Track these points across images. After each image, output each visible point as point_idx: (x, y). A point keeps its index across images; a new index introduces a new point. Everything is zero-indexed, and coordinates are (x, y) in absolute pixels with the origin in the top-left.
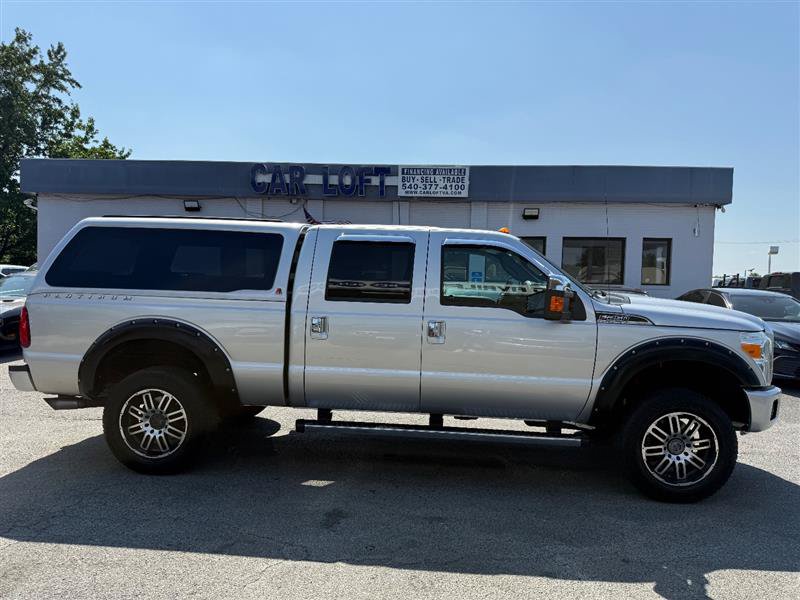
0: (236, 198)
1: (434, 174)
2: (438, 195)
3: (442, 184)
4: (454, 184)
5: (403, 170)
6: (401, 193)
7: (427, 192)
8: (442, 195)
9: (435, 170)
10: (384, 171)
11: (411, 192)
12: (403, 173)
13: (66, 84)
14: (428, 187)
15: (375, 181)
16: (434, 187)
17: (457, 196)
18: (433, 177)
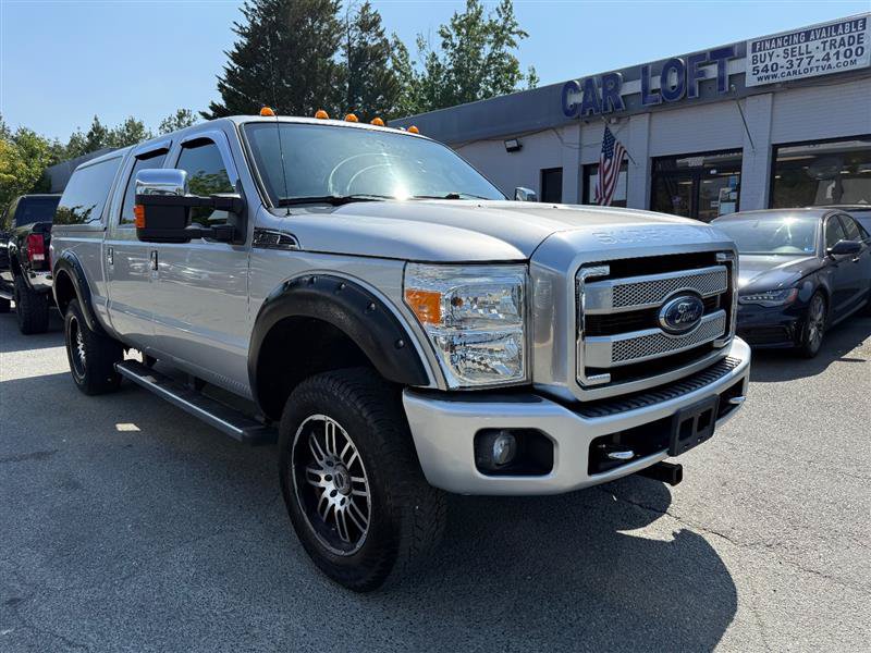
0: (554, 129)
1: (807, 40)
2: (814, 73)
3: (820, 55)
4: (842, 49)
5: (754, 45)
6: (751, 81)
7: (795, 72)
8: (821, 72)
9: (807, 34)
10: (722, 55)
11: (768, 77)
12: (754, 50)
13: (515, 38)
14: (796, 63)
15: (712, 71)
16: (806, 61)
17: (849, 68)
18: (803, 45)
